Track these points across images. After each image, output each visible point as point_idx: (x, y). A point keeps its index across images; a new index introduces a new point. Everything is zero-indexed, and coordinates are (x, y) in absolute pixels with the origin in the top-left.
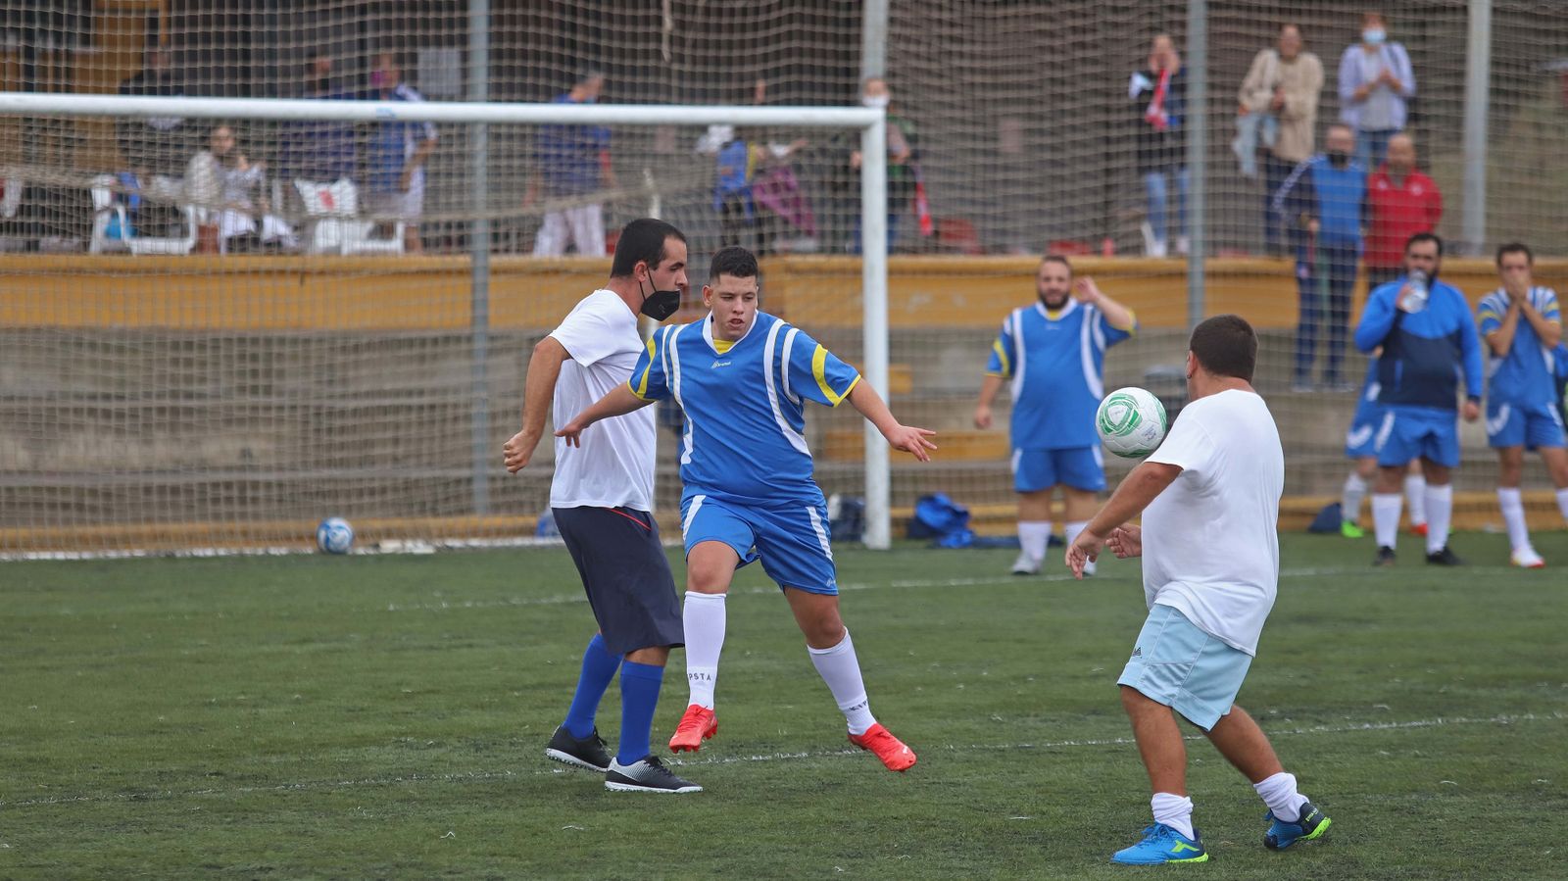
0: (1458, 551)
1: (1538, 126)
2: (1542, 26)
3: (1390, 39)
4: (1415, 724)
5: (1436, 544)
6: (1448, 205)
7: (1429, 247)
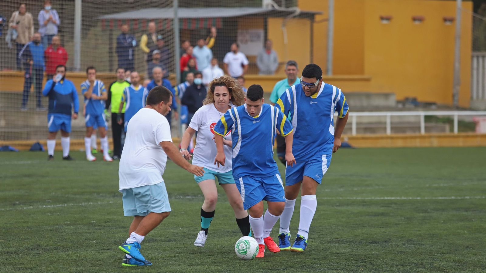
0: (72, 156)
1: (96, 35)
2: (96, 6)
3: (52, 9)
4: (58, 206)
5: (66, 154)
6: (69, 57)
7: (62, 69)
